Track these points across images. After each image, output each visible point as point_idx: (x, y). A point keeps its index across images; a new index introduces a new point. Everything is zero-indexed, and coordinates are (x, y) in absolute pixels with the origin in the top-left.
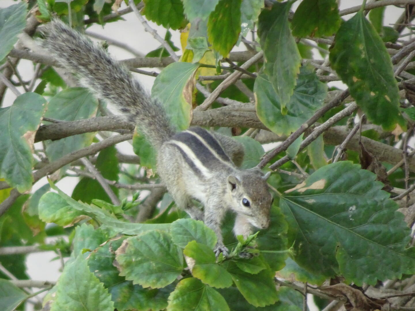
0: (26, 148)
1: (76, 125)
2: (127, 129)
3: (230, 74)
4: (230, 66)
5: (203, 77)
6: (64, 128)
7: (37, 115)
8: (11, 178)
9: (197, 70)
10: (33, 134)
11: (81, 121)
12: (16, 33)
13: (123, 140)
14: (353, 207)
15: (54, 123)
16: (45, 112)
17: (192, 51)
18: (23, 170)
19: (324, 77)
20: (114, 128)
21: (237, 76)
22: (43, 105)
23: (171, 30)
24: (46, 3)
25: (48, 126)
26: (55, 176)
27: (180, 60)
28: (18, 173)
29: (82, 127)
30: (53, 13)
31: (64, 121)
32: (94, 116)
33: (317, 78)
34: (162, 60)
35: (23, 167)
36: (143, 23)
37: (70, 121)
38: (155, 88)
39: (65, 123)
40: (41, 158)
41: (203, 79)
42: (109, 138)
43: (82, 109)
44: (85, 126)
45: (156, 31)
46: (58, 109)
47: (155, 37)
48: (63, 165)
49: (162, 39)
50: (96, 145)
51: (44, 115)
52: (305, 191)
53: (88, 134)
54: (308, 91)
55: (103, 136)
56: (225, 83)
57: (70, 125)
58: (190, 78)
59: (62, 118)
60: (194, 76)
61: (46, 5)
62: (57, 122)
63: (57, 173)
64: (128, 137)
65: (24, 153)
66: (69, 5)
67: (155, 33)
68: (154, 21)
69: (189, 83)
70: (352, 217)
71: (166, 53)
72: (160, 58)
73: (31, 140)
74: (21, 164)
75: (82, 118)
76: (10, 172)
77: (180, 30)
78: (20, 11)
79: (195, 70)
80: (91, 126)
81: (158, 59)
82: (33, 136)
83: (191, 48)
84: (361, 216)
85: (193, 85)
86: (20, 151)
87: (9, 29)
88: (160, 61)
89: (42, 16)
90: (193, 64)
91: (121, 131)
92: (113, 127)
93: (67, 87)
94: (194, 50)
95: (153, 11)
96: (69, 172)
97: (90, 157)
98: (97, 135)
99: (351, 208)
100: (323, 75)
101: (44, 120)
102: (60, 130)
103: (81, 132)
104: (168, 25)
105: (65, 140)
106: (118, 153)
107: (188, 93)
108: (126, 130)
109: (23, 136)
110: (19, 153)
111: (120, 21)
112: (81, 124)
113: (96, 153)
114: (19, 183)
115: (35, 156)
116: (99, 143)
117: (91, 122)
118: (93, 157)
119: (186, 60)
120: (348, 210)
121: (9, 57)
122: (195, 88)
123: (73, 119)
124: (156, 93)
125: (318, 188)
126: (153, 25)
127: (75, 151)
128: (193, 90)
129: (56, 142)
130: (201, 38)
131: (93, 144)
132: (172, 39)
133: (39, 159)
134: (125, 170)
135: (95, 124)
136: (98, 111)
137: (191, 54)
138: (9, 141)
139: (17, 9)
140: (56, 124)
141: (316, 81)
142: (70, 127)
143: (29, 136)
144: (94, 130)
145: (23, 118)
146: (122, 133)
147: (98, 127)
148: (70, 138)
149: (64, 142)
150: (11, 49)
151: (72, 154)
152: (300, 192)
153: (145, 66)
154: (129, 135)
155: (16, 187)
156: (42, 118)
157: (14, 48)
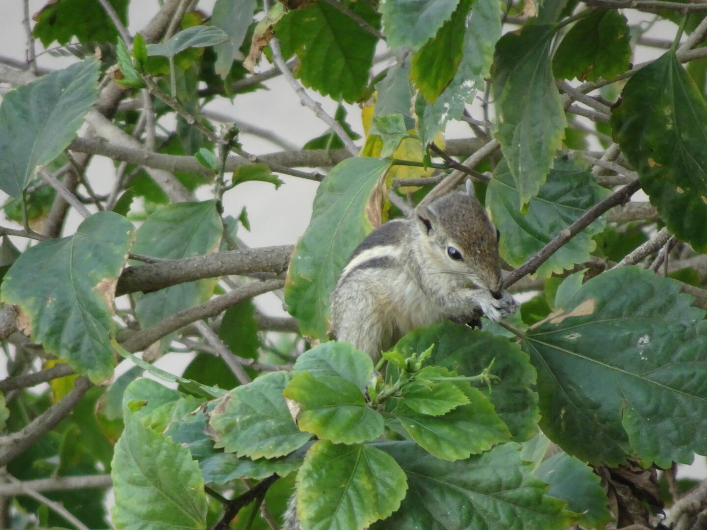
0: (102, 307)
1: (184, 266)
2: (271, 272)
3: (445, 176)
4: (444, 162)
5: (399, 181)
6: (165, 271)
7: (118, 250)
8: (77, 358)
9: (388, 171)
10: (112, 283)
11: (193, 260)
12: (81, 111)
13: (264, 291)
14: (644, 338)
15: (147, 262)
16: (131, 244)
17: (380, 137)
18: (97, 344)
19: (604, 179)
20: (250, 269)
21: (457, 179)
22: (128, 233)
23: (344, 104)
24: (132, 58)
25: (136, 269)
26: (151, 353)
27: (359, 155)
28: (89, 351)
29: (195, 269)
30: (144, 75)
31: (165, 259)
32: (216, 250)
33: (594, 180)
34: (330, 154)
35: (98, 340)
36: (297, 91)
37: (175, 260)
38: (318, 202)
39: (166, 263)
40: (126, 321)
41: (400, 185)
42: (241, 287)
43: (196, 239)
44: (200, 268)
45: (320, 104)
46: (154, 239)
47: (318, 115)
48: (164, 334)
49: (331, 118)
50: (218, 299)
51: (130, 250)
52: (563, 322)
53: (205, 281)
54: (579, 202)
55: (232, 285)
56: (437, 191)
57: (173, 267)
58: (376, 185)
59: (161, 255)
60: (383, 182)
61: (133, 62)
62: (152, 262)
63: (155, 347)
64: (272, 286)
65: (99, 315)
66: (171, 60)
67: (318, 109)
68: (315, 89)
69: (375, 193)
70: (644, 354)
71: (337, 143)
72: (327, 150)
73: (109, 293)
74: (93, 335)
75: (196, 253)
76: (75, 349)
77: (359, 104)
78: (87, 74)
79: (386, 170)
80: (210, 267)
81: (324, 153)
82: (113, 288)
83: (378, 133)
84: (659, 352)
85: (383, 196)
86: (91, 312)
87: (70, 104)
88: (328, 156)
89: (125, 81)
90: (381, 160)
91: (261, 276)
92: (247, 269)
93: (170, 203)
94: (383, 136)
95: (314, 72)
96: (175, 344)
97: (210, 320)
98: (221, 283)
99: (641, 339)
100: (603, 175)
101: (131, 257)
102: (157, 274)
103: (193, 277)
104: (341, 95)
105: (167, 292)
106: (258, 313)
107: (374, 209)
108: (269, 273)
109: (95, 287)
110: (89, 315)
111: (259, 92)
112: (194, 264)
113: (219, 313)
114: (90, 367)
115: (117, 319)
116: (224, 295)
117: (211, 261)
118: (213, 320)
119: (370, 154)
120: (636, 344)
121: (70, 151)
122: (387, 201)
123: (179, 256)
124: (320, 210)
125: (584, 314)
126: (314, 95)
127: (184, 311)
128: (382, 206)
129: (153, 297)
130: (395, 115)
131: (214, 297)
132: (348, 120)
133: (123, 324)
134: (272, 344)
135: (215, 265)
136: (222, 240)
137: (378, 143)
138: (72, 296)
139: (83, 70)
140: (149, 265)
141: (592, 184)
142: (174, 269)
143: (106, 287)
144: (215, 274)
145: (95, 255)
146: (263, 279)
147: (222, 269)
148: (176, 289)
149: (166, 296)
150: (72, 138)
151: (178, 316)
152: (554, 324)
153: (302, 164)
154: (275, 282)
155: (87, 374)
156: (126, 256)
157: (77, 137)
